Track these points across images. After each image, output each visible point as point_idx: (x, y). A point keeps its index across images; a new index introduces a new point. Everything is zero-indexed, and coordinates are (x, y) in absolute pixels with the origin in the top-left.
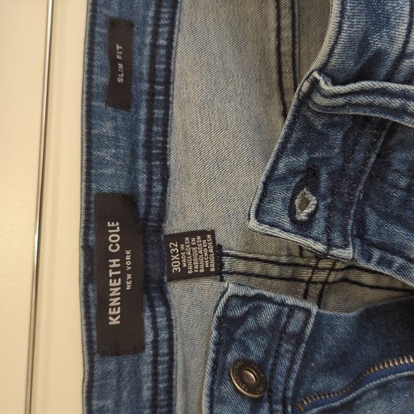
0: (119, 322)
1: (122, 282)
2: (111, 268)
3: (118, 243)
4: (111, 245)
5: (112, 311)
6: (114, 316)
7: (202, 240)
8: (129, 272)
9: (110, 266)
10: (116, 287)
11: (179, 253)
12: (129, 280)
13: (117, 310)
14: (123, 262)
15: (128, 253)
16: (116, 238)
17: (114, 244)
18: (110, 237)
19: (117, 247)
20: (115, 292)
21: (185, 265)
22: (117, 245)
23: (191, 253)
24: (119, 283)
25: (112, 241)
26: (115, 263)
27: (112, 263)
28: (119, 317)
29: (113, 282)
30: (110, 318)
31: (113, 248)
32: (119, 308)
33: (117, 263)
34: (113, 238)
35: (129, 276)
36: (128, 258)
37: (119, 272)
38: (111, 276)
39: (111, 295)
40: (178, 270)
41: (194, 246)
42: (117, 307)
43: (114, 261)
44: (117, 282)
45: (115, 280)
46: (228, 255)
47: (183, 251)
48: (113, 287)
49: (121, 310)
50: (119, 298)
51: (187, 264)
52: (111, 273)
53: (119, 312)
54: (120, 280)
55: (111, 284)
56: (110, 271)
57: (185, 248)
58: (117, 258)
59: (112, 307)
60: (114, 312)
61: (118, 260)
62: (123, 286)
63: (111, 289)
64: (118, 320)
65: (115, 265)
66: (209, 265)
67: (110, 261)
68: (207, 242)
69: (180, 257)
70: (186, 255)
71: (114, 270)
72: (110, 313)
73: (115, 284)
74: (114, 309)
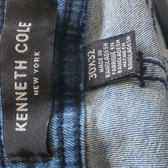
0: (24, 130)
1: (28, 86)
2: (16, 70)
3: (25, 43)
4: (18, 45)
5: (20, 117)
6: (21, 123)
7: (121, 43)
8: (37, 75)
9: (16, 68)
10: (22, 91)
11: (96, 59)
12: (36, 85)
13: (24, 117)
14: (30, 64)
15: (37, 54)
16: (24, 38)
17: (22, 44)
18: (18, 36)
19: (24, 48)
20: (21, 96)
21: (102, 71)
22: (25, 45)
23: (110, 57)
24: (25, 88)
25: (20, 41)
26: (21, 65)
27: (18, 65)
28: (26, 124)
29: (18, 85)
30: (17, 124)
31: (20, 48)
32: (26, 115)
33: (23, 65)
34: (21, 38)
35: (36, 80)
36: (36, 60)
37: (25, 75)
38: (15, 78)
39: (17, 99)
40: (94, 76)
41: (113, 51)
42: (24, 113)
43: (21, 62)
44: (23, 86)
45: (20, 84)
46: (149, 61)
47: (100, 57)
48: (18, 91)
49: (28, 118)
50: (26, 104)
51: (104, 70)
52: (16, 76)
53: (26, 118)
54: (25, 84)
55: (16, 88)
56: (16, 72)
57: (103, 53)
58: (25, 60)
59: (20, 113)
60: (22, 119)
61: (25, 62)
62: (30, 90)
63: (17, 93)
64: (24, 127)
65: (20, 67)
66: (127, 65)
67: (16, 62)
68: (126, 44)
69: (97, 63)
70: (103, 60)
71: (20, 72)
72: (18, 118)
73: (20, 88)
74: (22, 115)
